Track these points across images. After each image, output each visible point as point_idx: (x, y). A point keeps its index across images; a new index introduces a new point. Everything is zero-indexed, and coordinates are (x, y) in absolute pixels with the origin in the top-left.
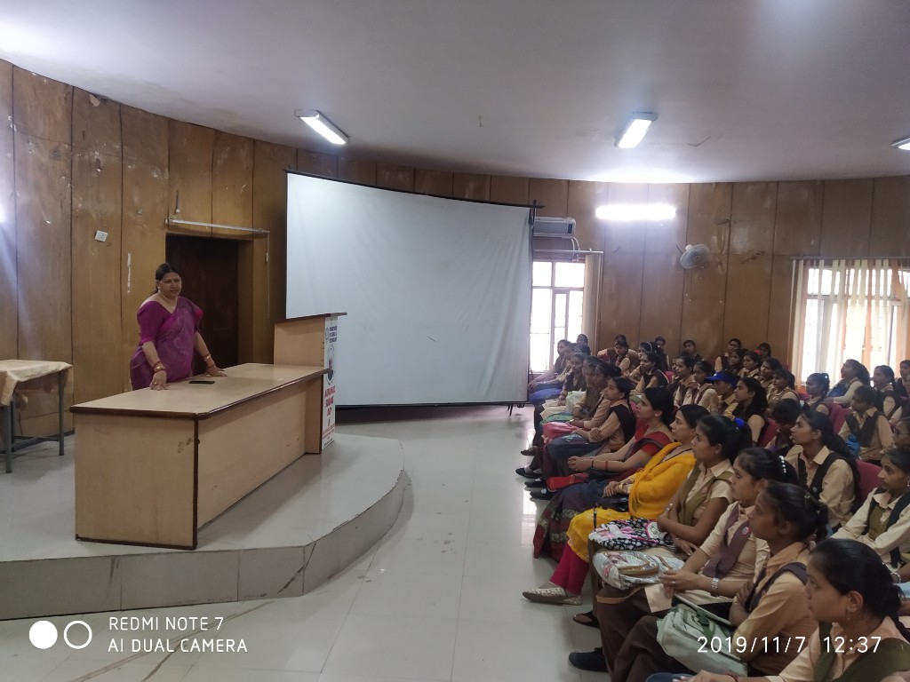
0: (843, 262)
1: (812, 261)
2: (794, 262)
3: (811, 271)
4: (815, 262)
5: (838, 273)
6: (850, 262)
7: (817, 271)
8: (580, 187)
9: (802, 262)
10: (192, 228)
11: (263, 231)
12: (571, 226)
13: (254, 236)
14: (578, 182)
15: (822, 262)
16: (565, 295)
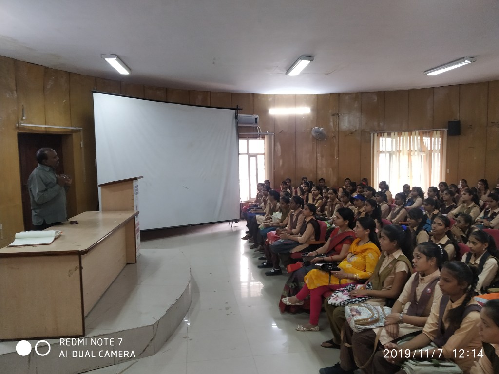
0: (396, 134)
1: (381, 133)
2: (372, 134)
3: (381, 139)
4: (382, 134)
5: (394, 140)
6: (400, 133)
7: (384, 139)
8: (259, 98)
9: (376, 134)
10: (34, 129)
11: (78, 128)
12: (256, 119)
13: (73, 131)
14: (258, 95)
15: (386, 134)
16: (255, 158)
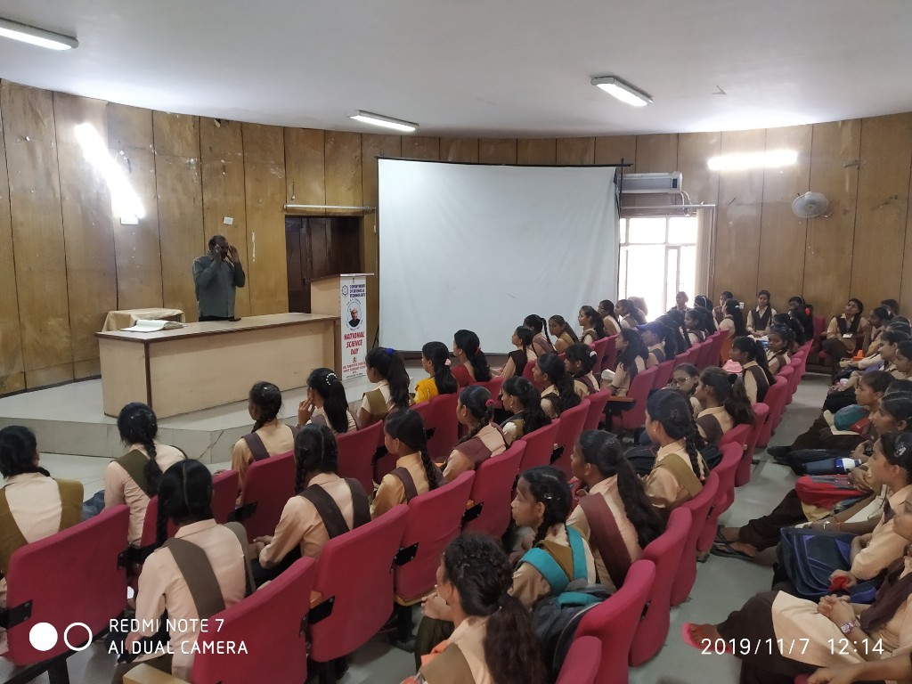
8: (691, 140)
12: (675, 180)
14: (689, 135)
16: (676, 250)
